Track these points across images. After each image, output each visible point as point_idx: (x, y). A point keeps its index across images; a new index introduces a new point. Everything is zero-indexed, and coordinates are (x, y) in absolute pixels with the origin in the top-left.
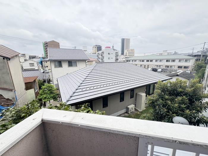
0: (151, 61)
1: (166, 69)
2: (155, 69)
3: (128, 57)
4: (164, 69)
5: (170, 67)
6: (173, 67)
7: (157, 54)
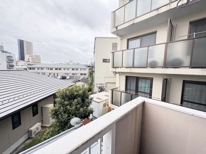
0: (60, 69)
1: (73, 77)
2: (64, 76)
3: (32, 63)
4: (71, 76)
5: (75, 74)
6: (77, 74)
7: (65, 64)
